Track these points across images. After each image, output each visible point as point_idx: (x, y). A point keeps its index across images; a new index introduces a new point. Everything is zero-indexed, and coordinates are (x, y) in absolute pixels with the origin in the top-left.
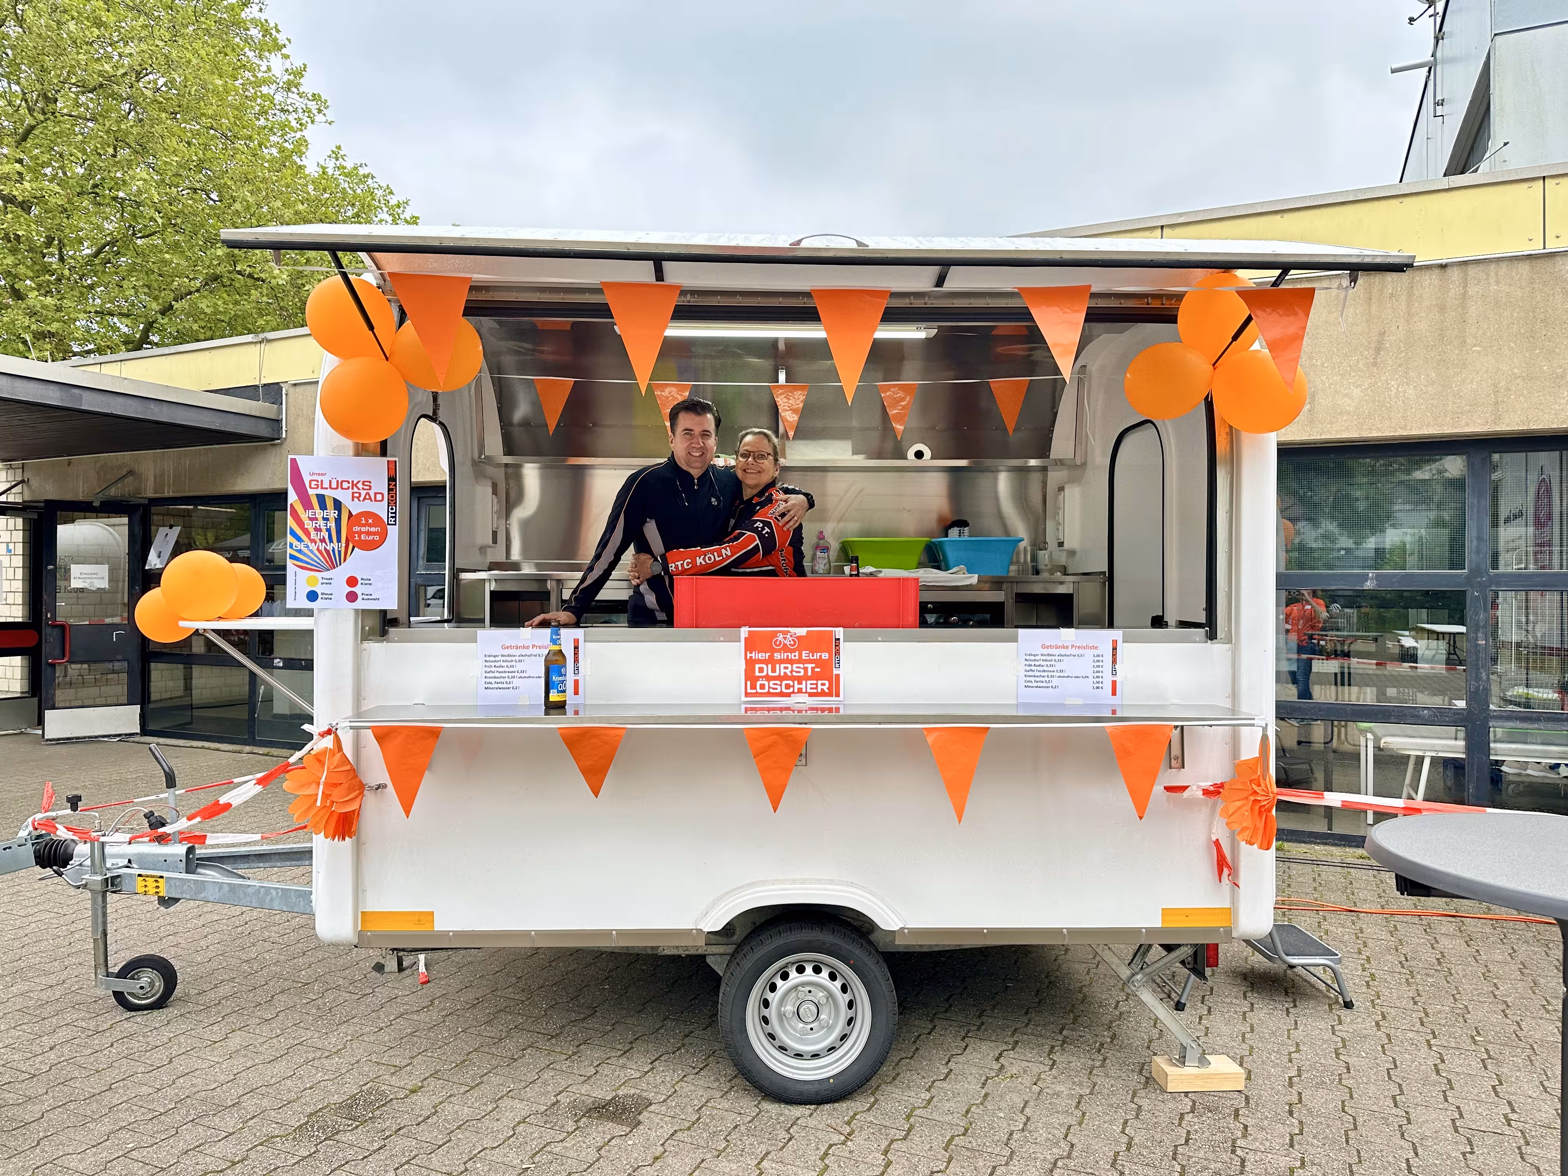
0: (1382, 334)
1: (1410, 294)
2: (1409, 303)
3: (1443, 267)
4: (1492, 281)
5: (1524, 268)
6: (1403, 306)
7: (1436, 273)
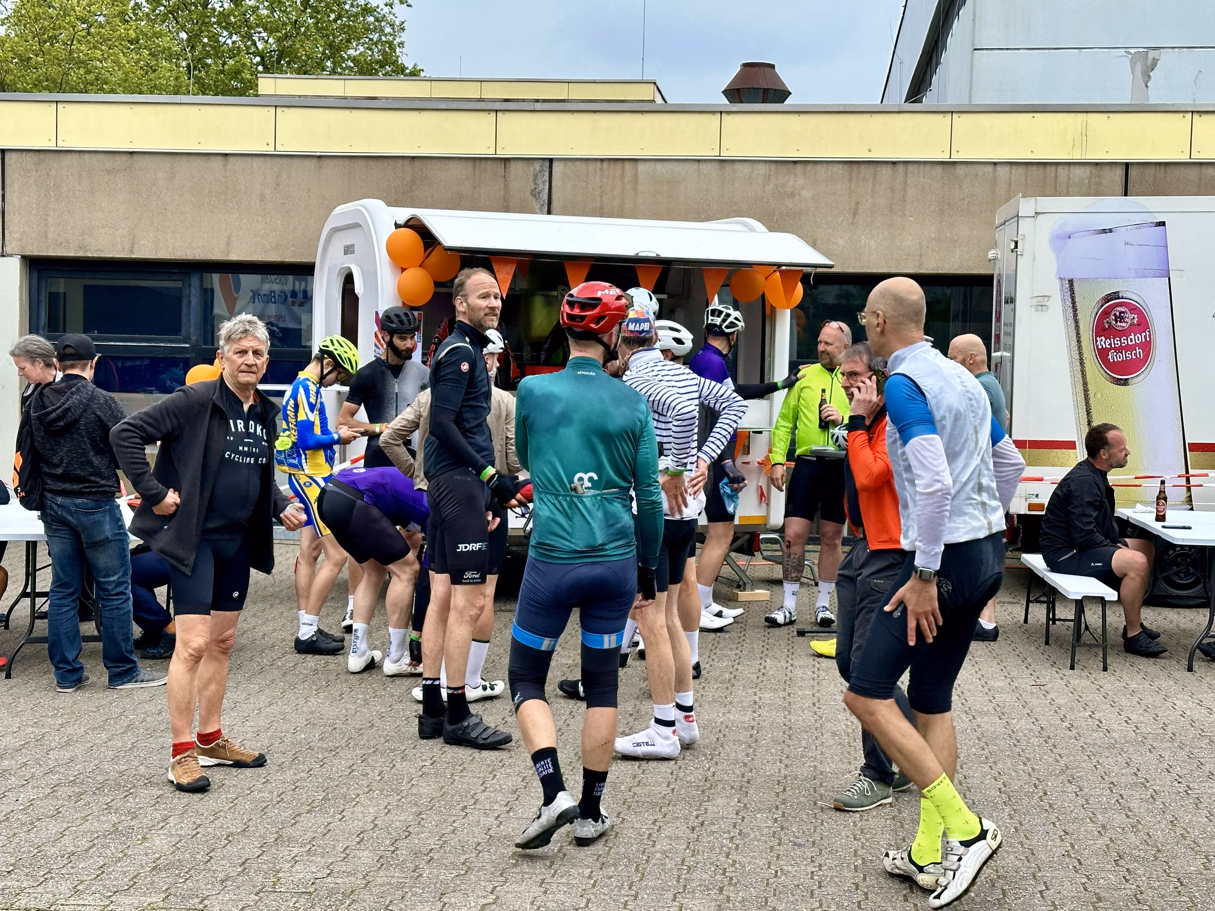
0: (857, 204)
1: (875, 179)
2: (874, 186)
3: (894, 163)
4: (921, 175)
5: (939, 169)
6: (870, 186)
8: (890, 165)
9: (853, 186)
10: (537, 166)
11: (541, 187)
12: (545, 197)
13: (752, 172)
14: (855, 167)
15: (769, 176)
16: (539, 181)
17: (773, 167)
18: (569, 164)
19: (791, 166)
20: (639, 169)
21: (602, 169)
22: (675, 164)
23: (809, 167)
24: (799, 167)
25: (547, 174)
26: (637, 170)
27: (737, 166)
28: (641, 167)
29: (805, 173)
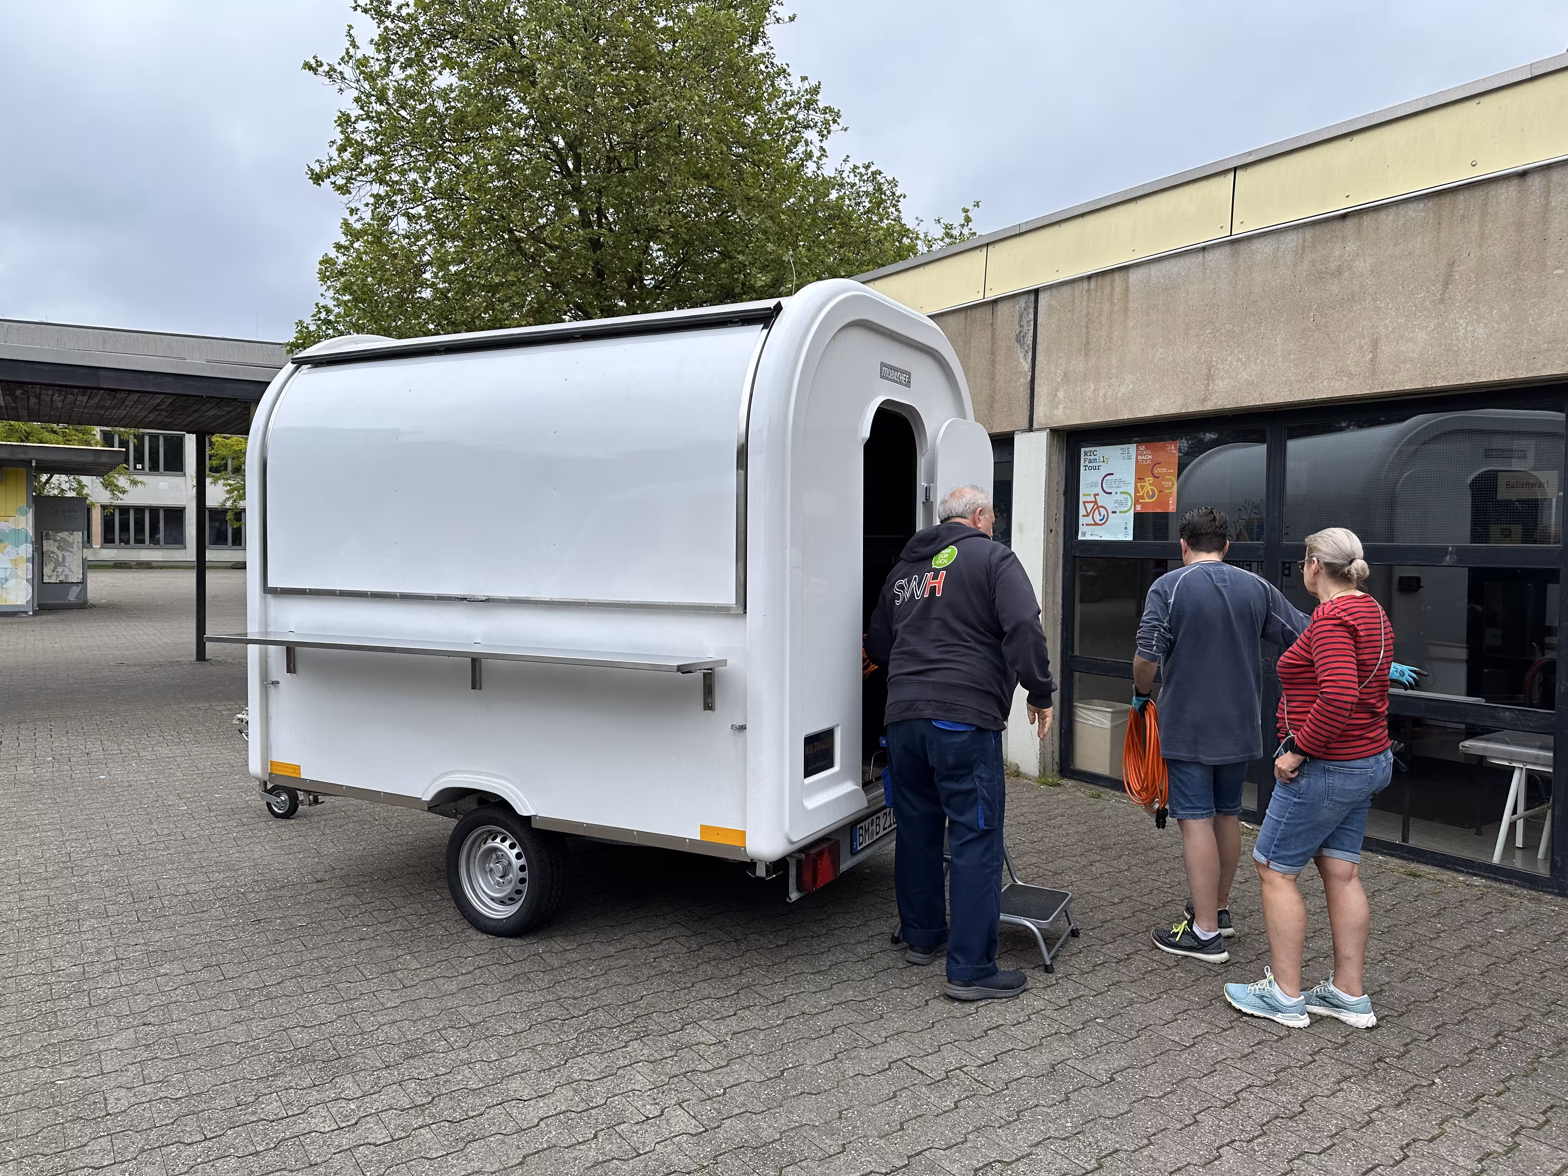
2: (1483, 225)
6: (1476, 228)
7: (1514, 184)
8: (1515, 182)
9: (1443, 234)
10: (1022, 302)
11: (1025, 330)
12: (1029, 340)
13: (1277, 249)
14: (1447, 200)
15: (1303, 248)
16: (1024, 323)
17: (1308, 234)
18: (1054, 291)
19: (1338, 225)
20: (1131, 280)
21: (1088, 291)
22: (1173, 262)
23: (1366, 220)
24: (1350, 223)
25: (1032, 311)
26: (1127, 282)
27: (1257, 245)
28: (1134, 276)
29: (1359, 231)
